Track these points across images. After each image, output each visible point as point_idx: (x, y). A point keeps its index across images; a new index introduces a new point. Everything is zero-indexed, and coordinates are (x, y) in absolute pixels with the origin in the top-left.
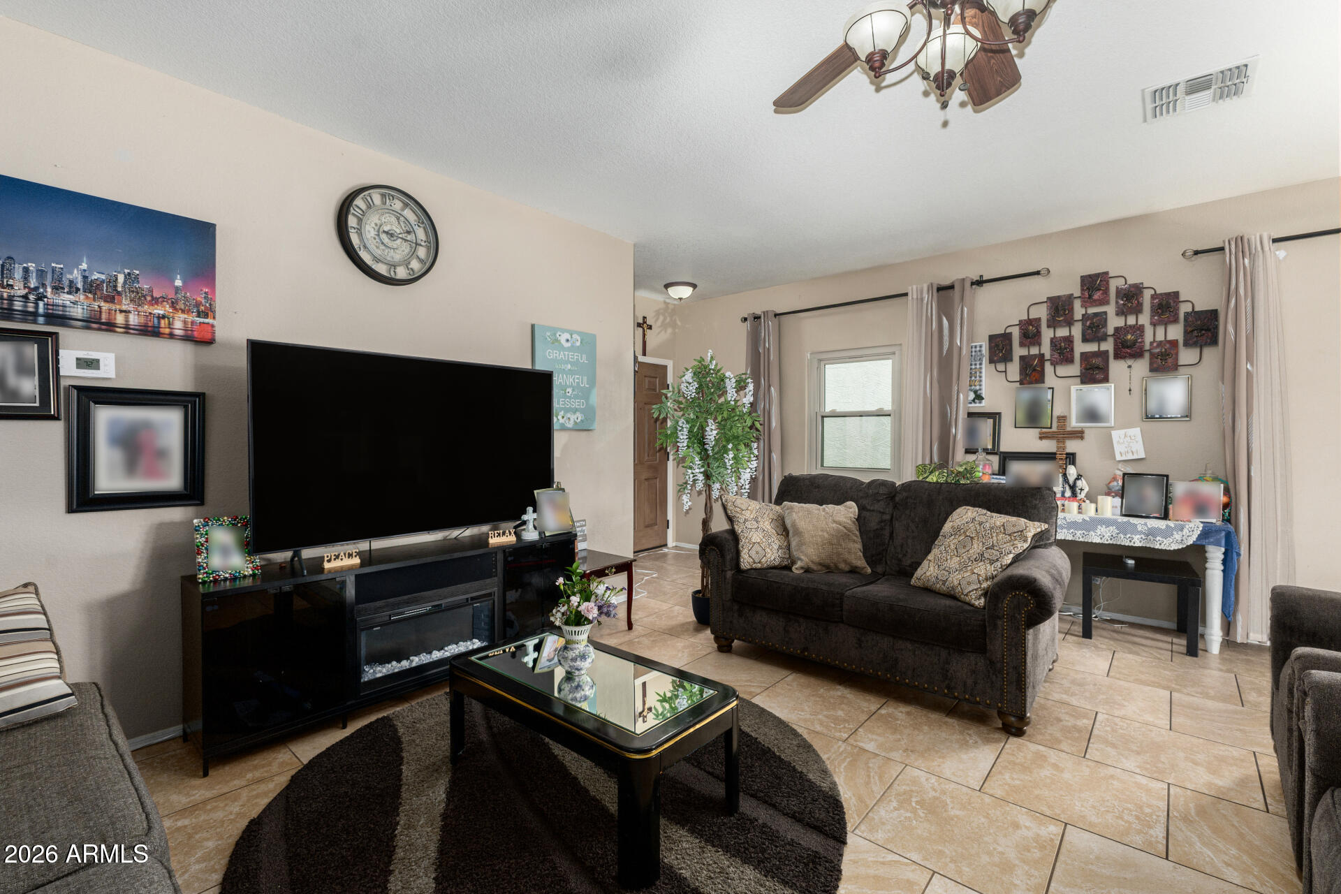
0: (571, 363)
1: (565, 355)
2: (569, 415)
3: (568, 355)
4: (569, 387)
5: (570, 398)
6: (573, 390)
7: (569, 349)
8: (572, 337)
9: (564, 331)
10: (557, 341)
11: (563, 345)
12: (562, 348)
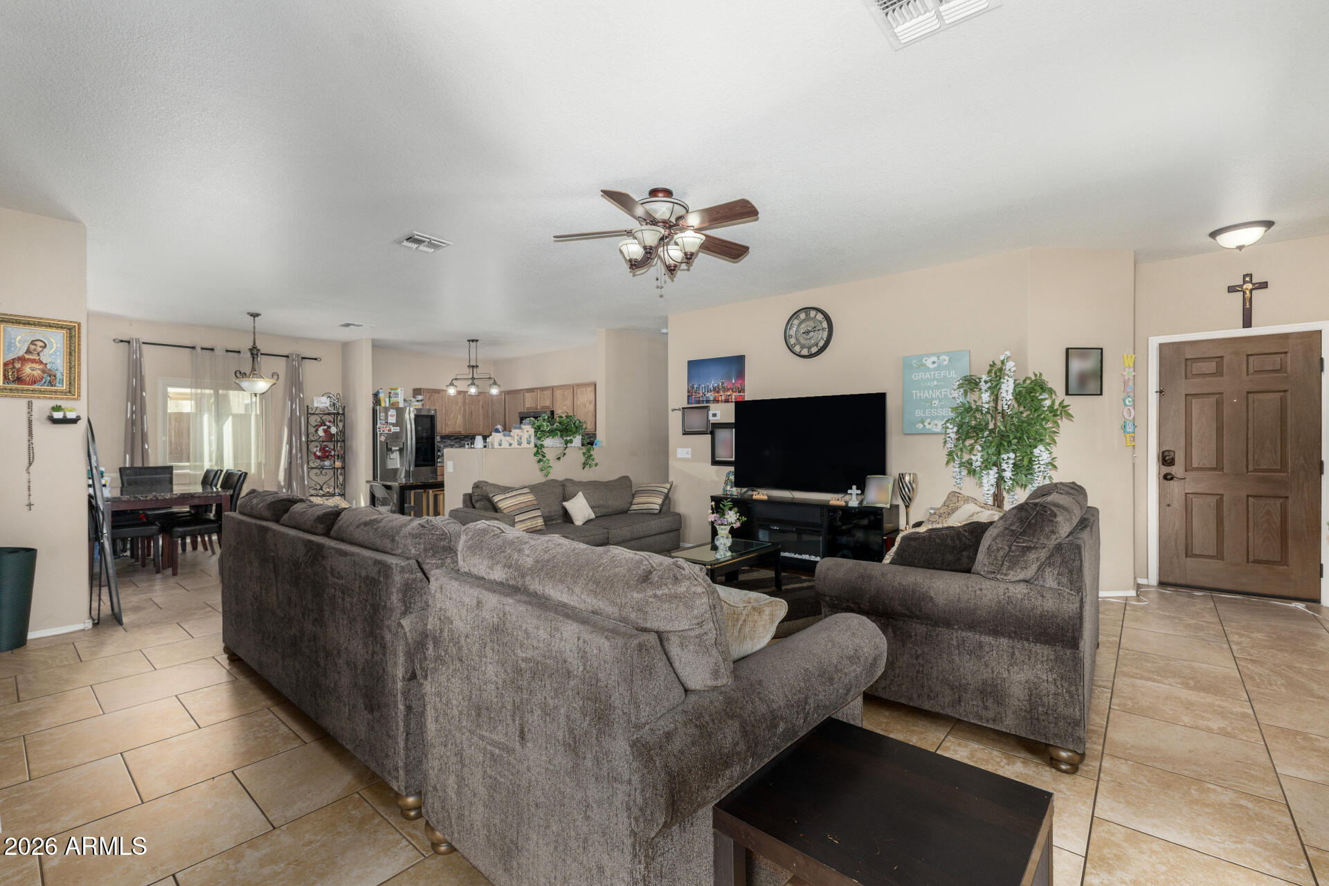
0: (937, 380)
1: (930, 375)
2: (936, 422)
3: (934, 374)
4: (935, 399)
5: (937, 408)
6: (940, 401)
7: (935, 369)
8: (938, 359)
9: (929, 355)
10: (924, 365)
11: (928, 368)
12: (928, 369)
